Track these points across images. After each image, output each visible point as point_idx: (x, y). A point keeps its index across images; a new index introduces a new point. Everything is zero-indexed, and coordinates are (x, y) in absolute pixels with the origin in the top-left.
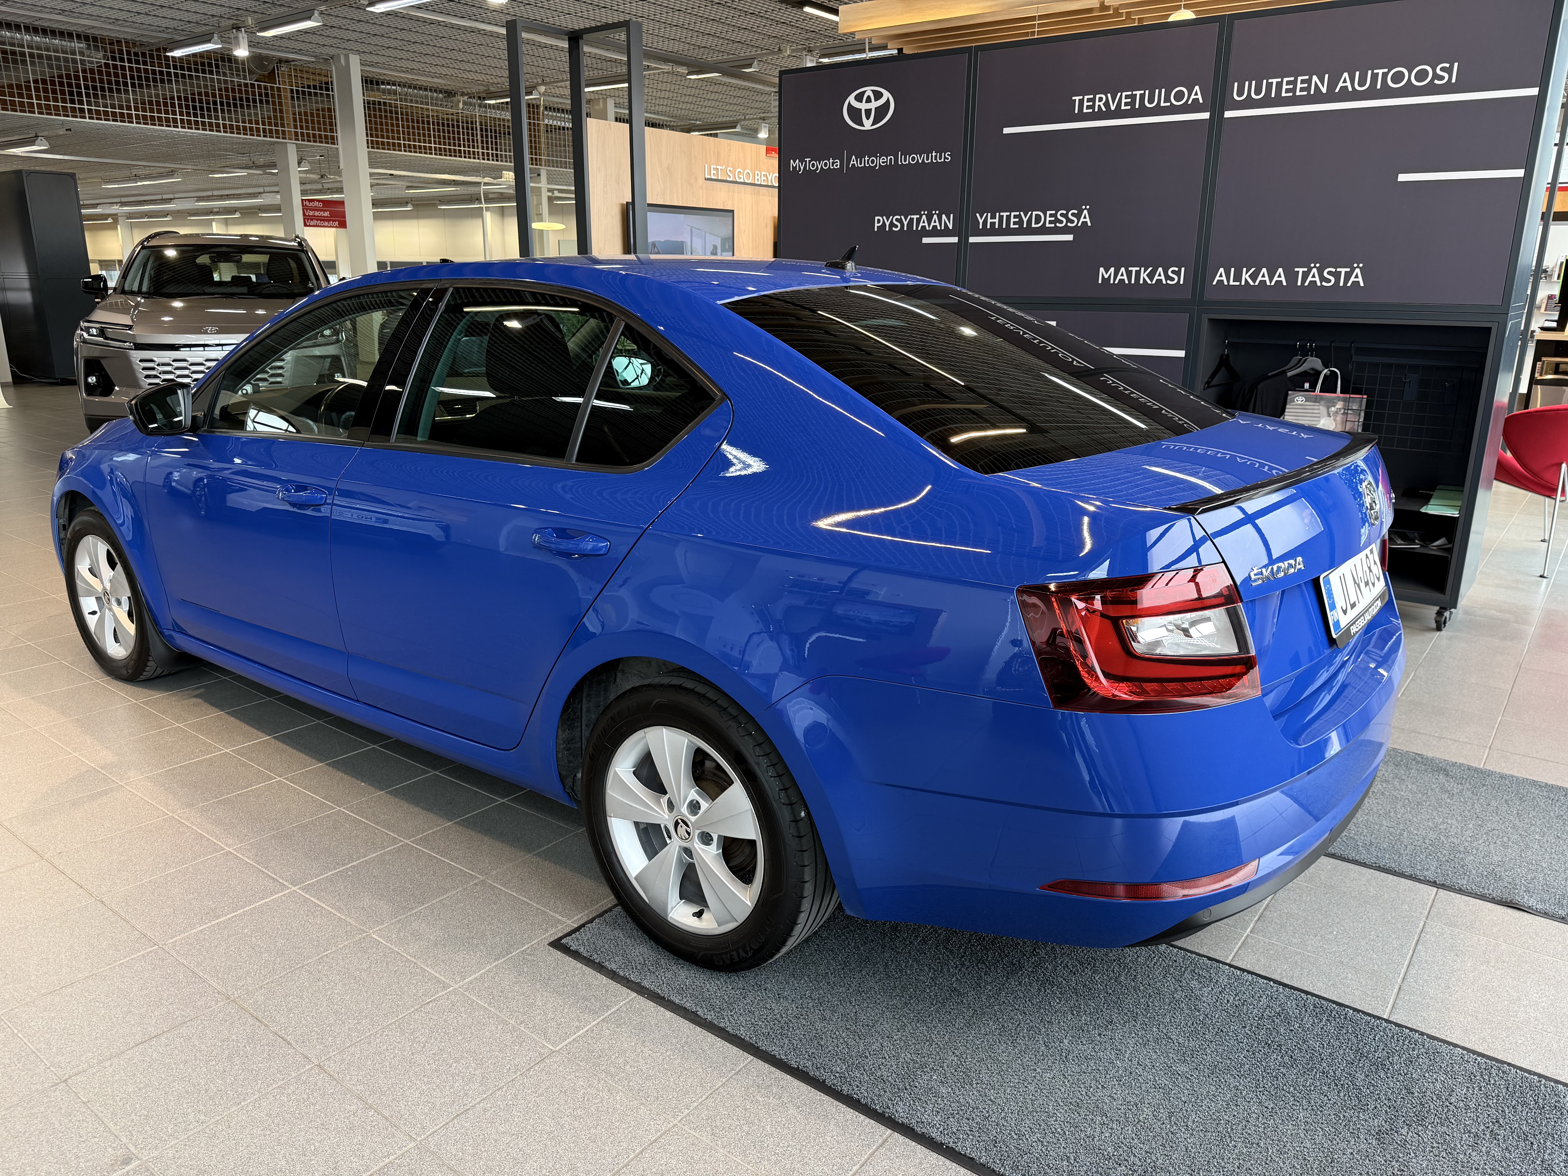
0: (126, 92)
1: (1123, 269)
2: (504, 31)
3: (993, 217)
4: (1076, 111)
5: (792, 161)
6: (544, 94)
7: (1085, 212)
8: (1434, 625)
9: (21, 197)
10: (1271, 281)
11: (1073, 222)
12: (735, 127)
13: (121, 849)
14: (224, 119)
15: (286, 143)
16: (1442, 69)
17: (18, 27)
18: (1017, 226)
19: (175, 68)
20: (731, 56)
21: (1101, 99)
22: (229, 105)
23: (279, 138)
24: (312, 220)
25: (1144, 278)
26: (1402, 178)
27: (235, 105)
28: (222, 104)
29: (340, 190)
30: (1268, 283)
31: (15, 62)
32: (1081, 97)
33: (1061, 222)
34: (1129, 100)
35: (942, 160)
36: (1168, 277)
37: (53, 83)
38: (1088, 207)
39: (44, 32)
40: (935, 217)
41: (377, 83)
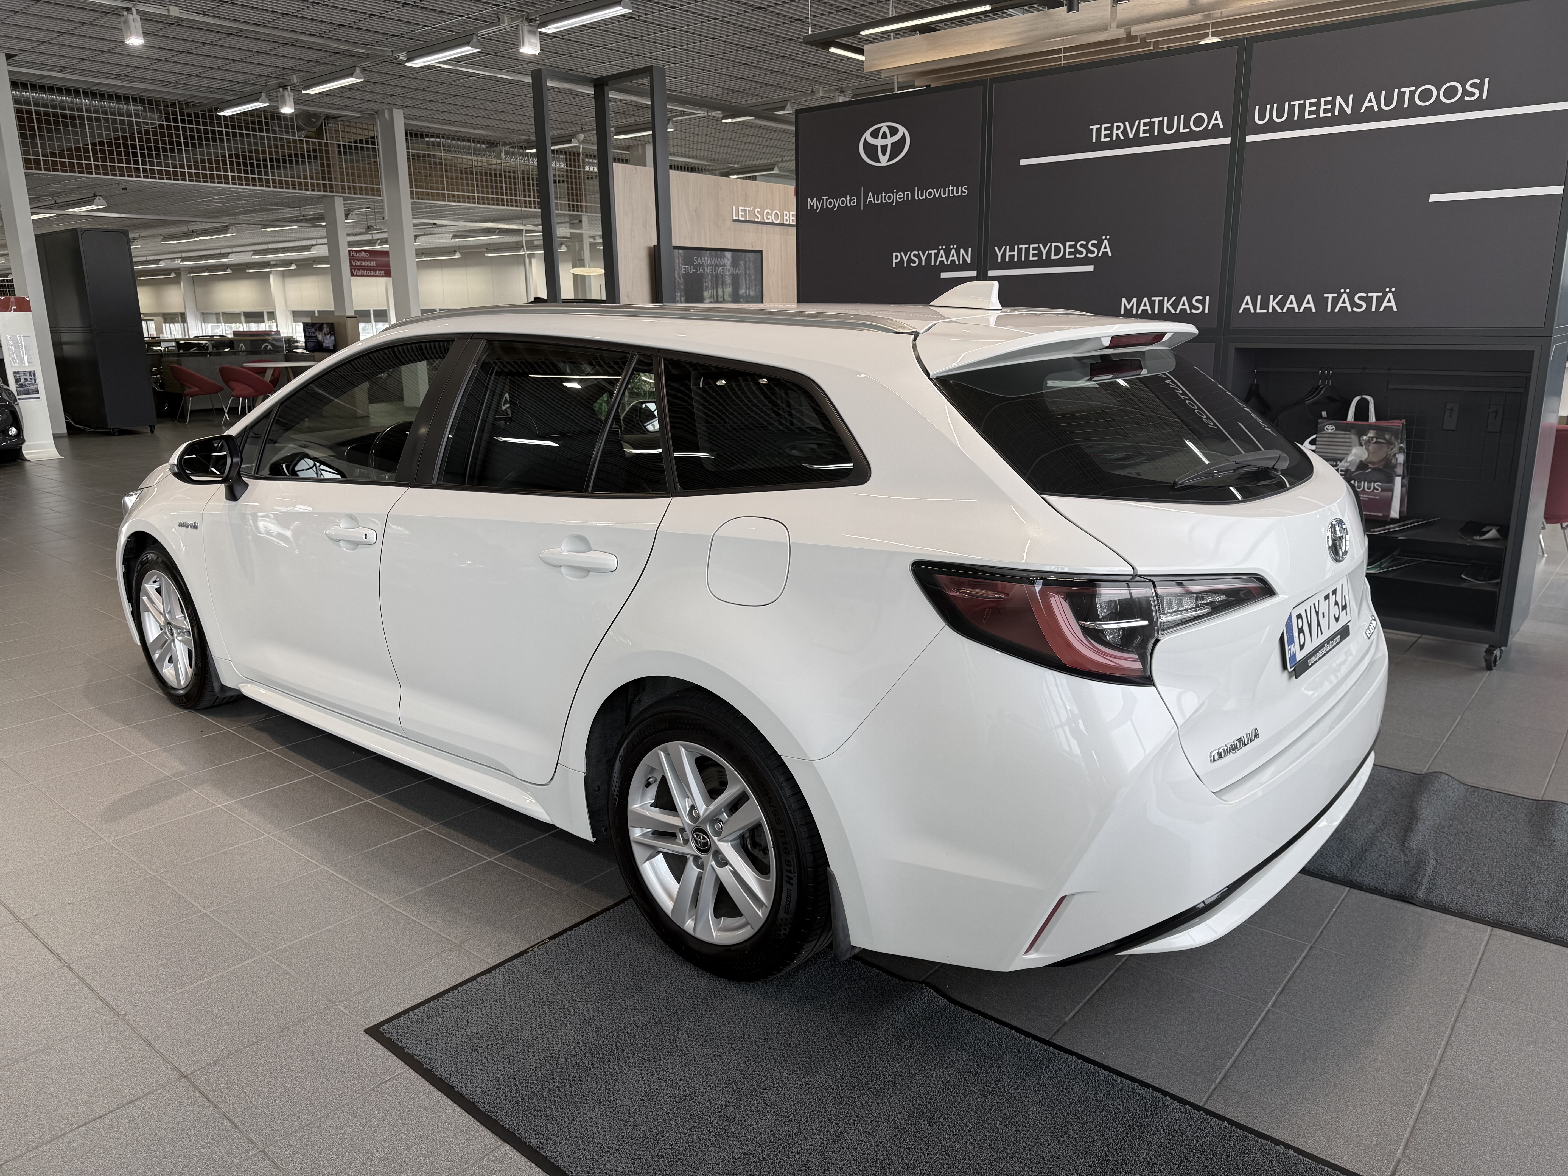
0: (180, 151)
1: (1145, 299)
2: (529, 80)
3: (1012, 250)
4: (1094, 141)
5: (809, 200)
6: (583, 142)
7: (1106, 242)
8: (1484, 664)
9: (76, 254)
10: (1299, 308)
11: (1093, 252)
12: (772, 169)
13: (98, 912)
14: (273, 175)
15: (333, 196)
16: (1472, 85)
17: (77, 93)
18: (1036, 258)
19: (227, 127)
20: (765, 99)
21: (1118, 128)
22: (278, 160)
23: (326, 191)
24: (359, 270)
25: (1167, 308)
26: (1434, 198)
27: (284, 161)
28: (271, 160)
29: (384, 241)
30: (1297, 310)
31: (74, 125)
32: (1098, 126)
33: (1081, 253)
34: (1148, 128)
35: (959, 194)
36: (1192, 307)
37: (110, 145)
38: (1108, 237)
39: (102, 96)
40: (953, 251)
41: (422, 136)
